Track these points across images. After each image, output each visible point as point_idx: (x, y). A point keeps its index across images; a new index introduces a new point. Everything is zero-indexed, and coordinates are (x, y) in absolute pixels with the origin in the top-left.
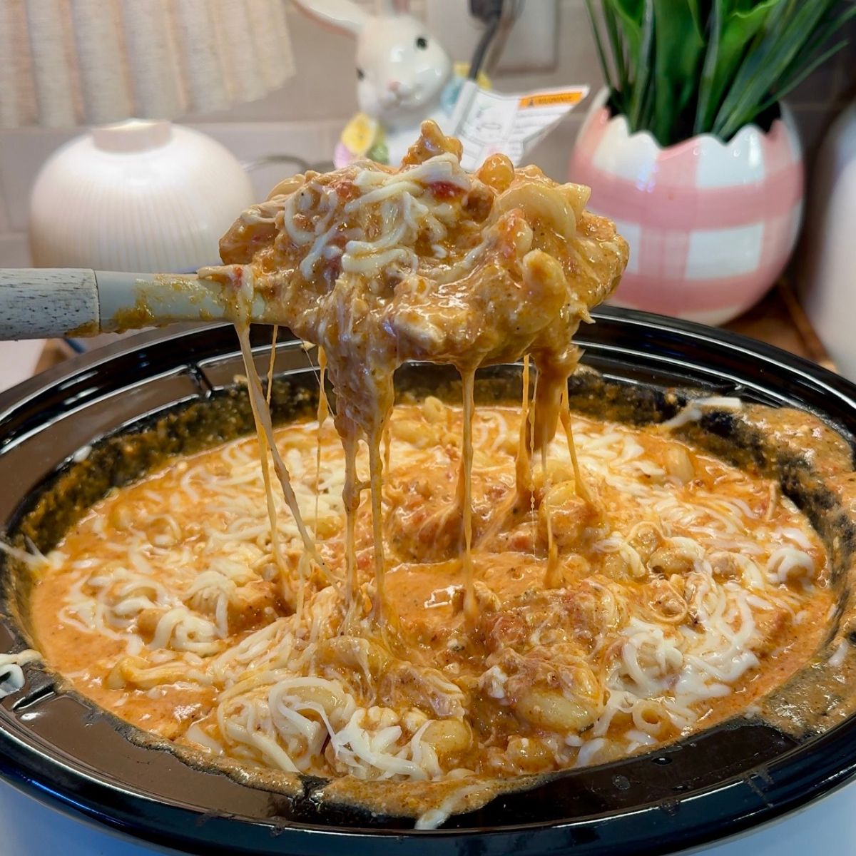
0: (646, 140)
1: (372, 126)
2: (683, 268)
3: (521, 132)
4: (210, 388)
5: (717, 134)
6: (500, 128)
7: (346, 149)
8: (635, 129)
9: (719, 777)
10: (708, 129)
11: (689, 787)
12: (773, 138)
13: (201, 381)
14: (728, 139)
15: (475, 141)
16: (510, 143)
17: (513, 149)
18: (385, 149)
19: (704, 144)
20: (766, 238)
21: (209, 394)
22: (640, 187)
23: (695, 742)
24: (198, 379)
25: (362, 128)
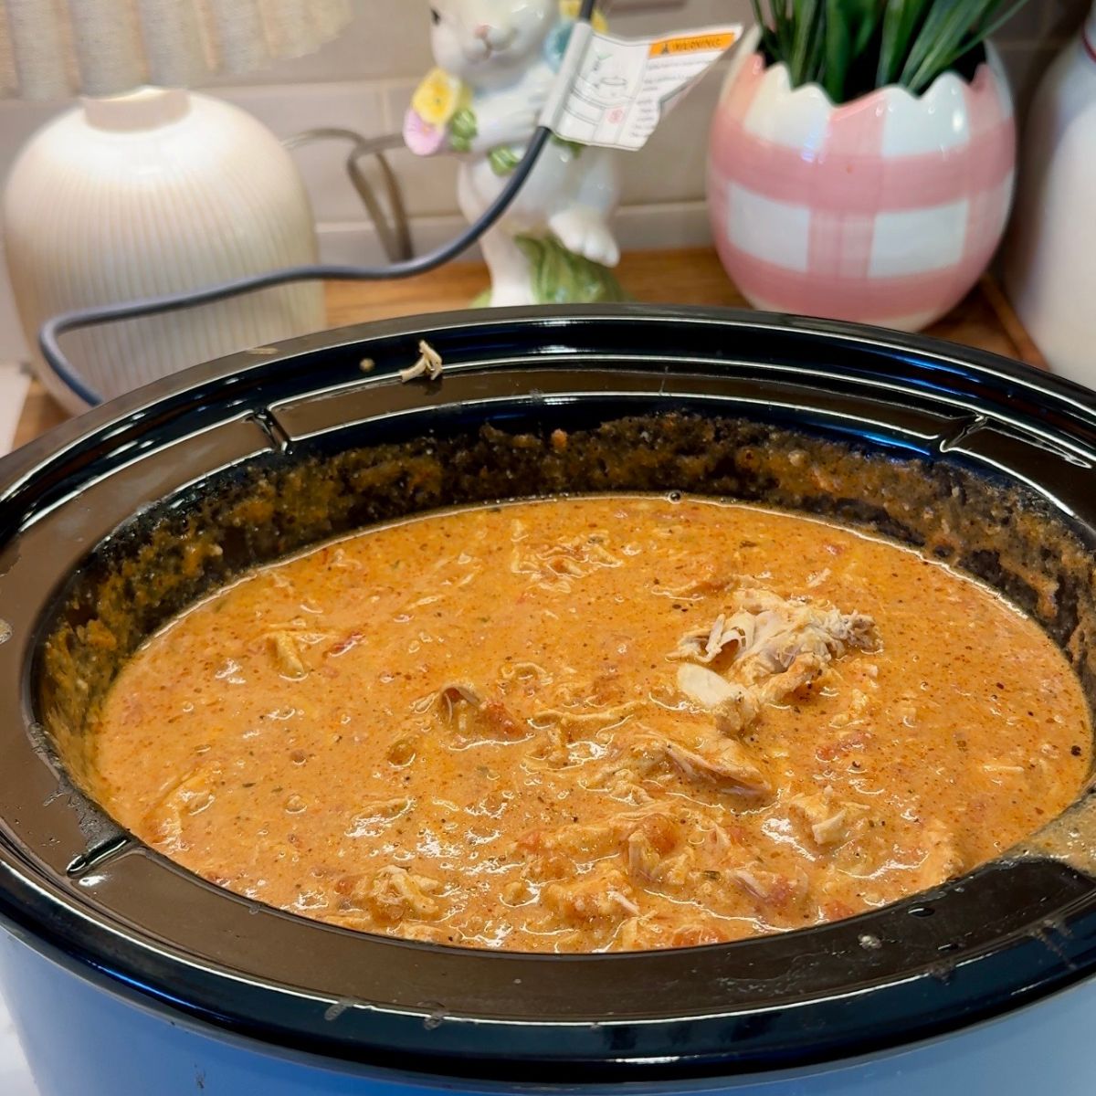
0: (813, 94)
1: (454, 84)
2: (866, 263)
3: (655, 89)
4: (287, 439)
5: (907, 85)
6: (624, 84)
7: (418, 117)
8: (798, 82)
9: (999, 931)
10: (895, 79)
11: (960, 945)
12: (979, 88)
13: (272, 429)
14: (921, 91)
15: (591, 103)
16: (639, 103)
17: (644, 111)
18: (472, 116)
19: (891, 100)
20: (972, 220)
21: (285, 445)
22: (809, 159)
23: (962, 886)
24: (268, 426)
25: (439, 89)
